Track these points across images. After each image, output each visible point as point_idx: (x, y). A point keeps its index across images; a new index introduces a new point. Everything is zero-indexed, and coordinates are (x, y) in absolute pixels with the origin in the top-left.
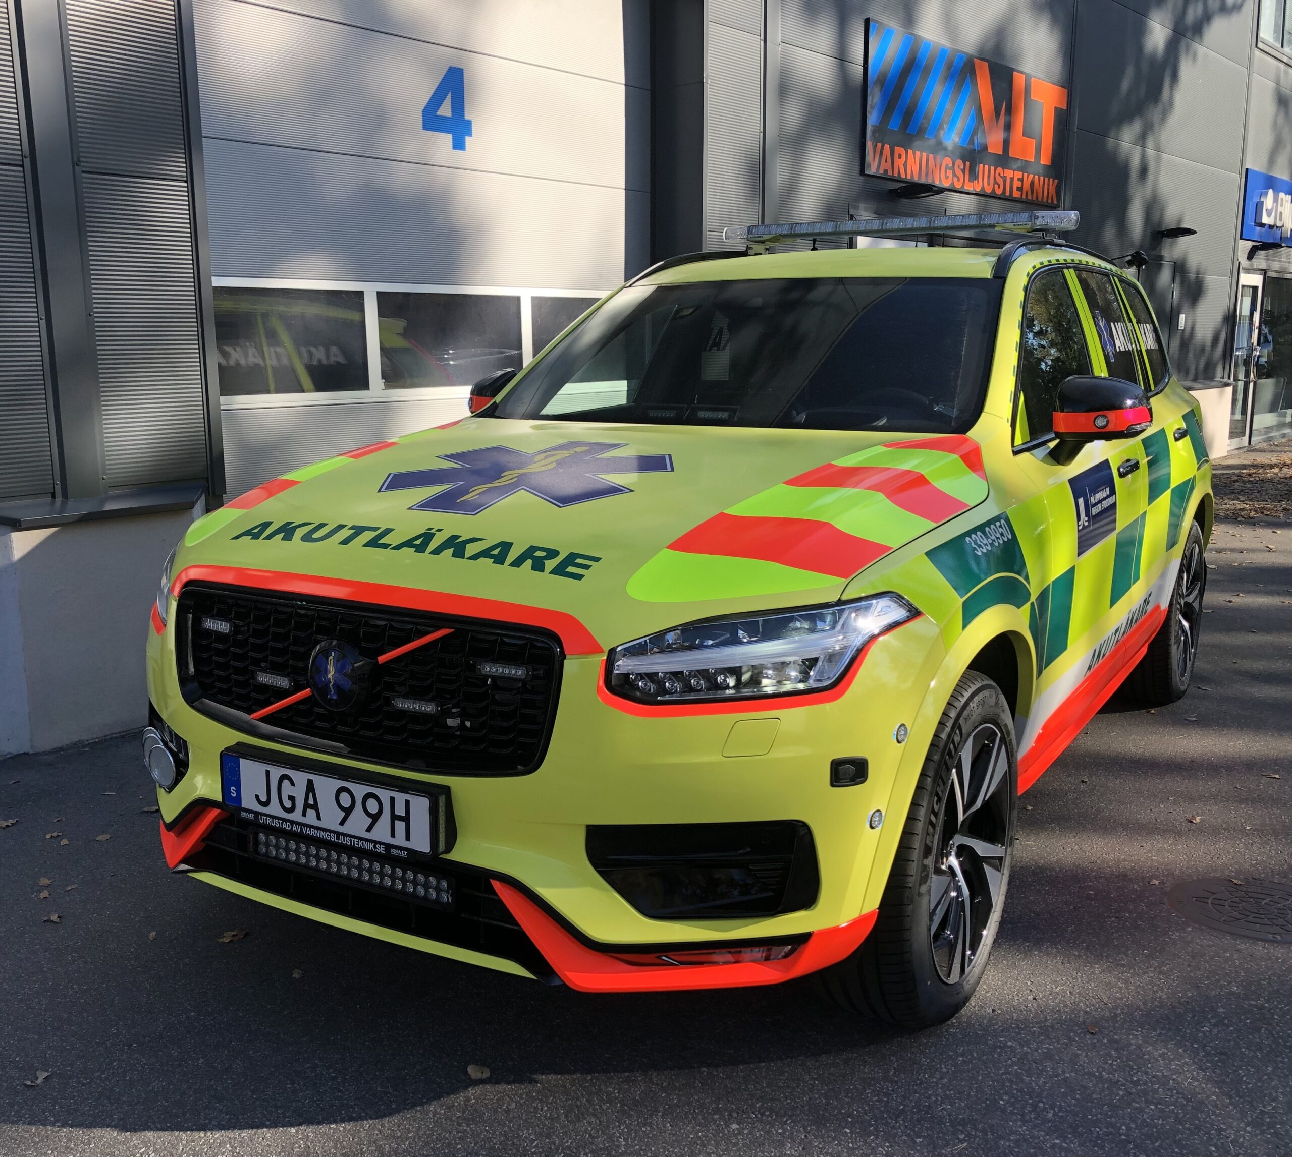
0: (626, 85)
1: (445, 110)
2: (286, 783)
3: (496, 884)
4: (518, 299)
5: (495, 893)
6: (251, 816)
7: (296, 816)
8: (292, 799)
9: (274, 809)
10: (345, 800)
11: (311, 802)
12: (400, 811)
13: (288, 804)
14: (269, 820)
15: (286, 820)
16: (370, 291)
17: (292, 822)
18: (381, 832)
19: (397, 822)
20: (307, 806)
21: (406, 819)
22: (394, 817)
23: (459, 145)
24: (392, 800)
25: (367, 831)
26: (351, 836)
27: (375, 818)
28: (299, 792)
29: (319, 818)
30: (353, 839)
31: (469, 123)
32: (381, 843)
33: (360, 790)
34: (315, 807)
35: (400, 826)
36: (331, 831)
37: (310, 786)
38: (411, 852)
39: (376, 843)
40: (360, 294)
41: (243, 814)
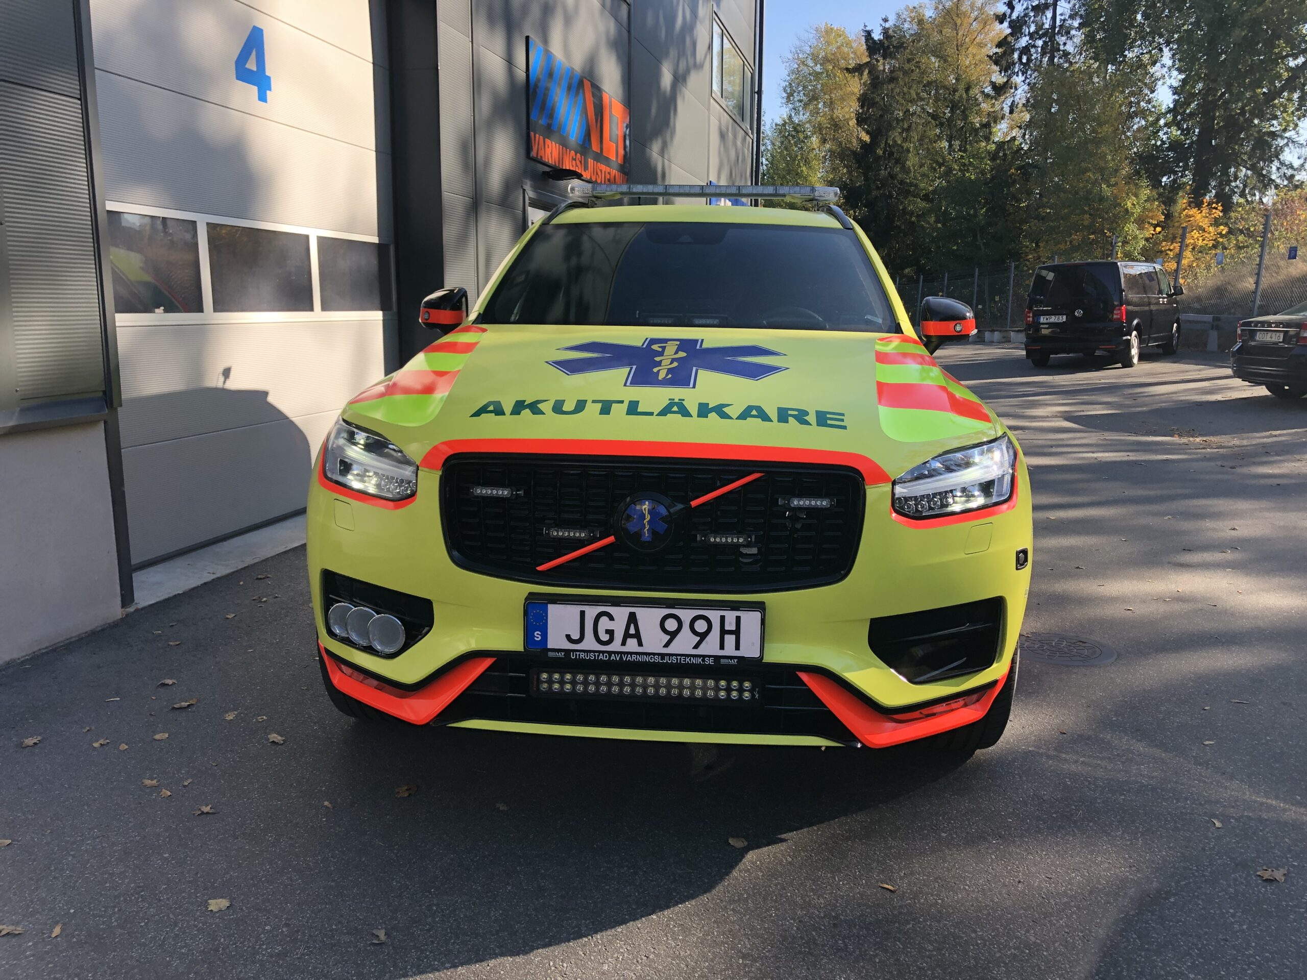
0: (373, 63)
1: (252, 65)
2: (604, 620)
3: (804, 677)
4: (307, 237)
5: (804, 684)
6: (561, 655)
7: (616, 646)
8: (610, 632)
9: (590, 643)
10: (671, 625)
11: (632, 631)
12: (730, 625)
13: (605, 637)
14: (582, 655)
15: (603, 652)
16: (202, 221)
17: (610, 653)
18: (710, 647)
19: (727, 637)
20: (627, 635)
21: (737, 632)
22: (723, 632)
23: (263, 98)
24: (723, 618)
25: (694, 648)
26: (677, 655)
27: (703, 636)
28: (619, 627)
29: (640, 644)
30: (679, 657)
31: (269, 78)
32: (709, 656)
33: (686, 615)
34: (637, 636)
35: (730, 640)
36: (654, 654)
37: (632, 618)
38: (741, 659)
39: (704, 657)
40: (194, 223)
41: (551, 654)
